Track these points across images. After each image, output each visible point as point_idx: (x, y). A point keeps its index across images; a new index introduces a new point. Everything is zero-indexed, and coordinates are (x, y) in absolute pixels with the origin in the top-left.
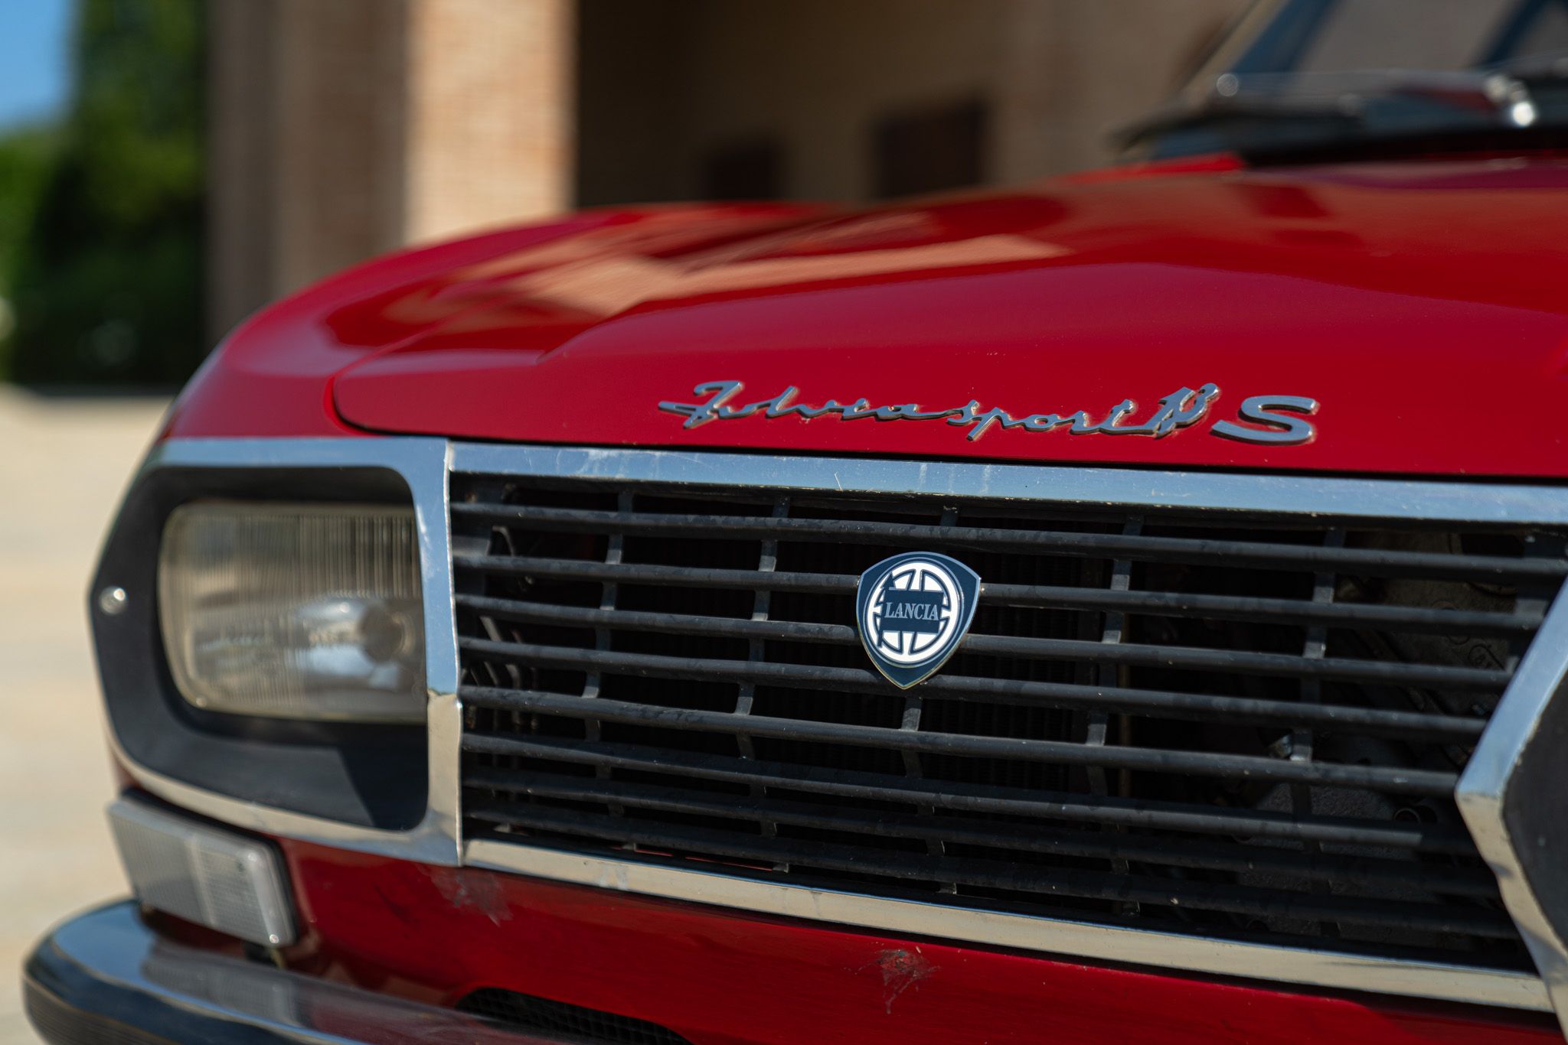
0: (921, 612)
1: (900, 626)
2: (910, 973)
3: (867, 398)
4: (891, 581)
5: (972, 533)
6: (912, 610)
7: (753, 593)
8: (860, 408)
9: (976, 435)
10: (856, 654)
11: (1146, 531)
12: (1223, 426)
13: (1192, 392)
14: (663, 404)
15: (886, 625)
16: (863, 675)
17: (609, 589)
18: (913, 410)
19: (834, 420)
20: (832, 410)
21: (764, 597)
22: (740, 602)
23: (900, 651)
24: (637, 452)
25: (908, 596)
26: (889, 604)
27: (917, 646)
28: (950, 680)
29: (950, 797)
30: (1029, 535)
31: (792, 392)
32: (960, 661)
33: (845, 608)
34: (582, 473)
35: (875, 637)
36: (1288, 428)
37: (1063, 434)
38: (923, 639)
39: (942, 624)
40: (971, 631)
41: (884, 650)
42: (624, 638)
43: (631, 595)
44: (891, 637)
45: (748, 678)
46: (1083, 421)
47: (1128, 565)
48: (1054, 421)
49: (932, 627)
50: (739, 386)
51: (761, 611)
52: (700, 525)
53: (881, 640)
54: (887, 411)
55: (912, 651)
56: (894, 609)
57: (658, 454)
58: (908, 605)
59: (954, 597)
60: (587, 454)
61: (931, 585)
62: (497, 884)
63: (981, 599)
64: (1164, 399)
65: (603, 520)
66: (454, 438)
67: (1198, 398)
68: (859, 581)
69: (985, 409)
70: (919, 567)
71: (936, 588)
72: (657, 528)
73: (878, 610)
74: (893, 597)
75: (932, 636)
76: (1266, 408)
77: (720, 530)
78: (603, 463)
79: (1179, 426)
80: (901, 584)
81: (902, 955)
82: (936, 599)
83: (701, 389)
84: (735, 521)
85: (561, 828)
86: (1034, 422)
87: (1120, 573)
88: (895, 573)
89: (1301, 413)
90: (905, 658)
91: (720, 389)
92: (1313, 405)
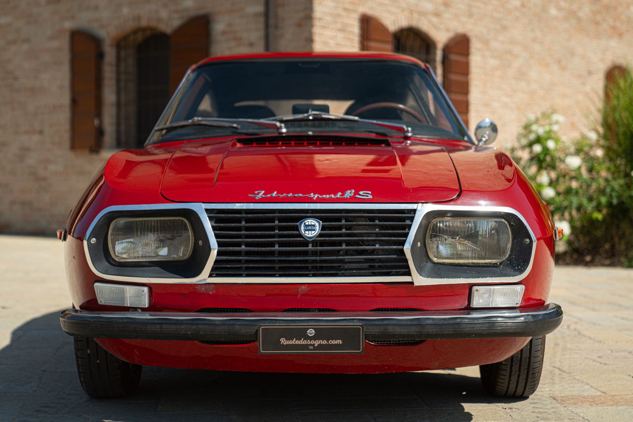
0: (312, 228)
1: (308, 230)
2: (304, 290)
3: (291, 193)
4: (305, 223)
5: (318, 215)
6: (310, 228)
7: (274, 227)
8: (290, 195)
9: (315, 199)
10: (300, 236)
11: (345, 213)
12: (357, 196)
13: (350, 191)
14: (249, 195)
15: (306, 230)
16: (301, 239)
17: (243, 228)
18: (301, 195)
19: (286, 197)
20: (285, 195)
21: (277, 228)
22: (273, 229)
23: (309, 234)
24: (247, 204)
25: (309, 225)
26: (305, 227)
27: (312, 233)
28: (318, 239)
29: (318, 258)
30: (328, 215)
31: (276, 192)
32: (320, 235)
33: (297, 228)
34: (235, 208)
35: (304, 233)
36: (368, 196)
37: (330, 198)
38: (313, 232)
39: (316, 230)
40: (321, 230)
41: (306, 234)
42: (247, 237)
43: (247, 229)
44: (307, 232)
45: (277, 241)
46: (333, 196)
47: (344, 219)
48: (328, 196)
49: (314, 230)
50: (264, 191)
51: (277, 230)
52: (263, 216)
53: (305, 233)
54: (296, 195)
55: (311, 234)
56: (307, 227)
57: (252, 204)
58: (309, 227)
59: (317, 224)
60: (236, 205)
61: (313, 223)
62: (213, 286)
63: (322, 225)
64: (346, 192)
65: (242, 216)
66: (203, 203)
67: (351, 192)
68: (298, 224)
69: (315, 194)
70: (310, 221)
71: (314, 224)
72: (254, 217)
73: (304, 228)
74: (306, 226)
75: (315, 232)
76: (363, 193)
77: (268, 216)
78: (240, 206)
79: (350, 196)
80: (307, 224)
81: (303, 287)
82: (314, 226)
83: (256, 192)
84: (271, 215)
85: (232, 273)
86: (324, 196)
87: (343, 220)
88: (305, 222)
89: (369, 194)
90: (310, 235)
91: (260, 192)
92: (370, 192)
